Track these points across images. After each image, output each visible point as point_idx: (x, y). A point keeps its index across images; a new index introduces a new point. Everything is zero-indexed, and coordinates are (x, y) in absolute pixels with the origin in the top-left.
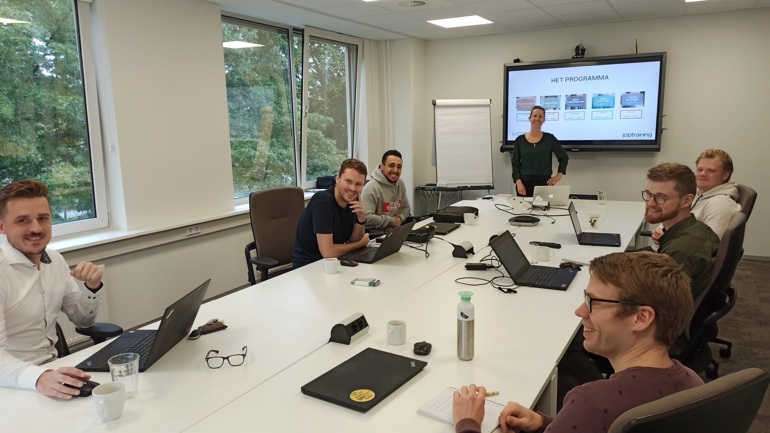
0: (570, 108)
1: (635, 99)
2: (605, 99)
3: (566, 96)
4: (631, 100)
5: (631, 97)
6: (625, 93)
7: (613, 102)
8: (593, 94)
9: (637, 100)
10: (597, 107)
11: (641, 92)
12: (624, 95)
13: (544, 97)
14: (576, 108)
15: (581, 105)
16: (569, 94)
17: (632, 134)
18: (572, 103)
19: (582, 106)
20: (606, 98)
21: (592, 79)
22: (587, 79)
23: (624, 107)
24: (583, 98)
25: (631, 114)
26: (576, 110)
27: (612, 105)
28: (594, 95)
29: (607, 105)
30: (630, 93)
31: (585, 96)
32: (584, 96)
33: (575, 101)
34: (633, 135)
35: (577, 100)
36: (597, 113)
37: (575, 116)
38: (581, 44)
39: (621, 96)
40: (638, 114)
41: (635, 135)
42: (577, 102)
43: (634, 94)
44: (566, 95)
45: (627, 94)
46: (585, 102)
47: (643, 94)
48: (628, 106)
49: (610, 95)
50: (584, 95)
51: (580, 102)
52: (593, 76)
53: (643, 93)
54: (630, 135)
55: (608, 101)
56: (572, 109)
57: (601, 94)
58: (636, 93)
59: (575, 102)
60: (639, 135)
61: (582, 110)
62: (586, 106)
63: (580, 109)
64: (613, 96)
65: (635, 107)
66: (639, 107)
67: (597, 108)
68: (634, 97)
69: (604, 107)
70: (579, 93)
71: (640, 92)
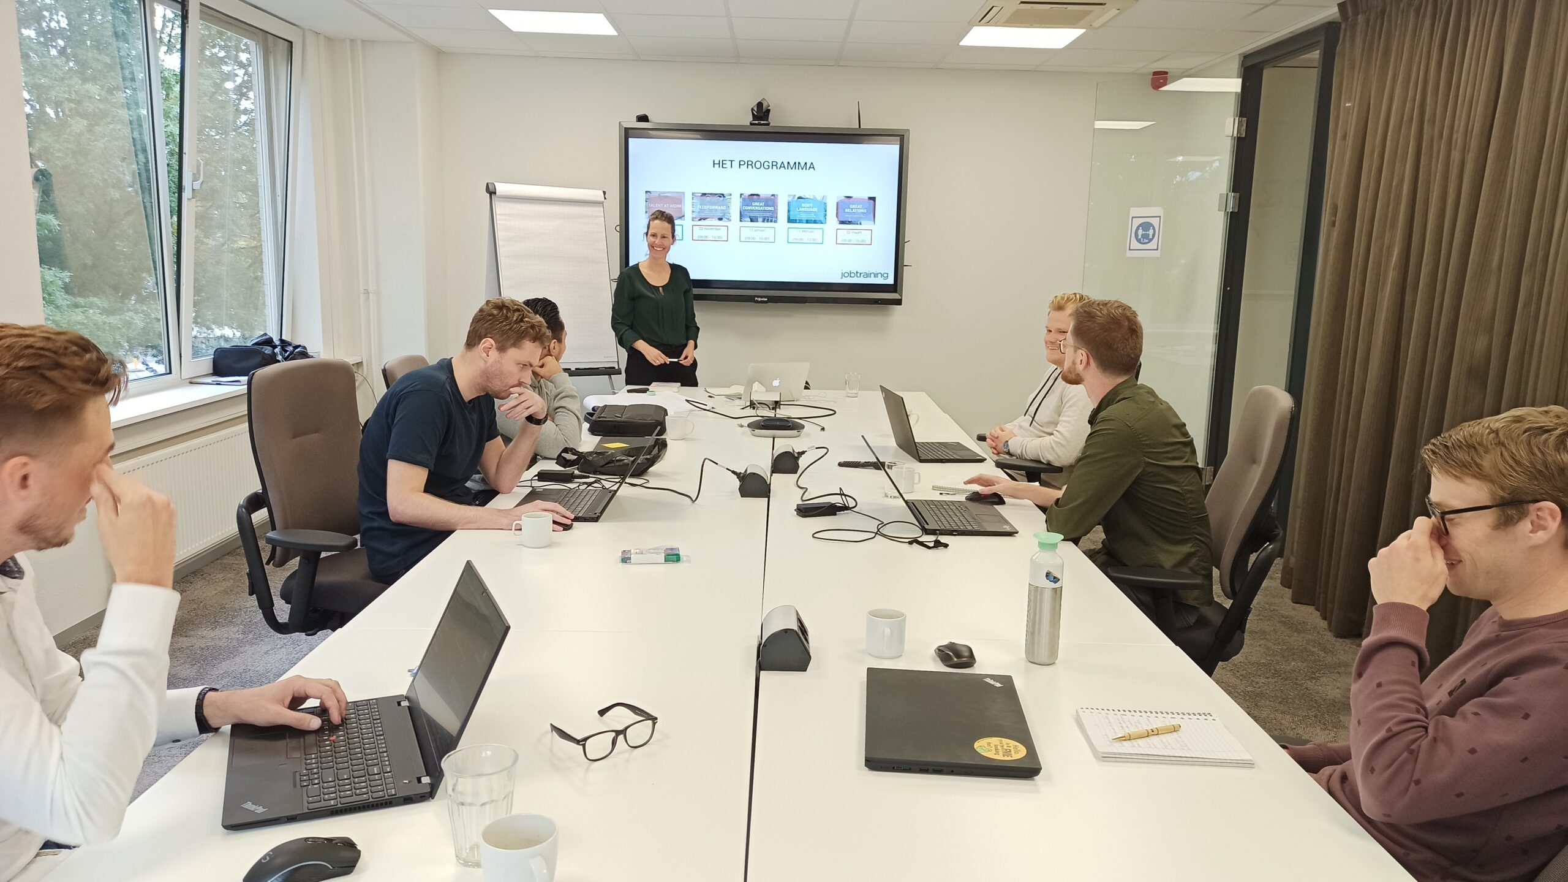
0: (749, 220)
1: (859, 209)
2: (810, 207)
3: (741, 197)
4: (854, 211)
5: (854, 206)
6: (844, 198)
7: (823, 213)
8: (790, 196)
9: (862, 211)
10: (796, 220)
11: (870, 198)
12: (842, 201)
13: (700, 195)
14: (760, 219)
15: (768, 214)
16: (747, 192)
17: (857, 273)
18: (751, 210)
19: (771, 218)
20: (811, 205)
21: (786, 168)
22: (779, 166)
23: (842, 223)
24: (772, 200)
25: (854, 237)
26: (760, 224)
27: (822, 219)
28: (792, 197)
29: (813, 217)
30: (851, 199)
31: (774, 199)
32: (773, 197)
33: (757, 206)
34: (859, 275)
35: (761, 204)
36: (798, 231)
37: (758, 235)
38: (764, 99)
39: (837, 203)
40: (866, 236)
41: (862, 275)
42: (761, 208)
43: (859, 201)
44: (741, 195)
45: (847, 199)
46: (776, 210)
47: (872, 201)
48: (849, 222)
49: (819, 198)
50: (772, 195)
51: (766, 208)
52: (788, 163)
53: (873, 199)
54: (852, 275)
55: (816, 210)
56: (752, 221)
57: (804, 197)
58: (862, 199)
59: (757, 208)
60: (868, 275)
61: (770, 224)
62: (776, 218)
63: (767, 222)
64: (824, 201)
65: (860, 224)
66: (866, 225)
67: (796, 223)
68: (859, 207)
69: (807, 222)
70: (765, 192)
71: (867, 198)
